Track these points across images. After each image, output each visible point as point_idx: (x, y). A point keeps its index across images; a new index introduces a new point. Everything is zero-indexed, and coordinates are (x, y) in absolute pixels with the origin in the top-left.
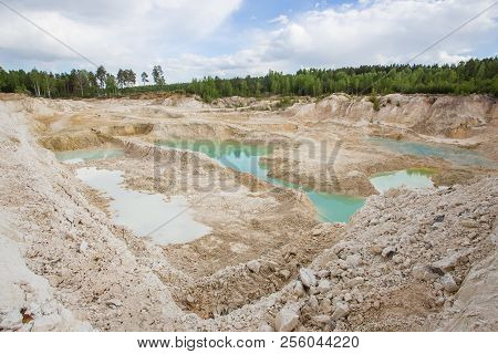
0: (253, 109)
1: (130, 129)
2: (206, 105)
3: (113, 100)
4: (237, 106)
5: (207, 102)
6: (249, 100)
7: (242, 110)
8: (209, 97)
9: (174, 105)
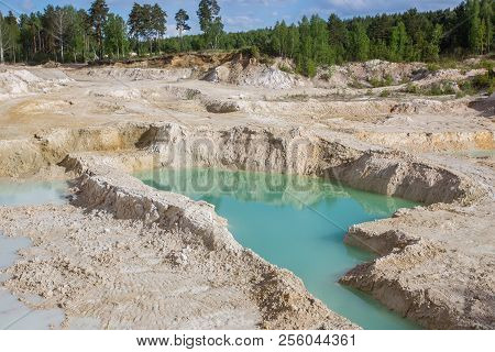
0: (413, 91)
1: (110, 137)
2: (302, 82)
3: (117, 69)
4: (375, 84)
5: (305, 73)
6: (408, 68)
7: (384, 95)
8: (310, 62)
9: (232, 80)
